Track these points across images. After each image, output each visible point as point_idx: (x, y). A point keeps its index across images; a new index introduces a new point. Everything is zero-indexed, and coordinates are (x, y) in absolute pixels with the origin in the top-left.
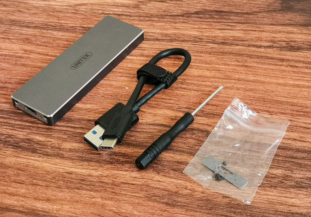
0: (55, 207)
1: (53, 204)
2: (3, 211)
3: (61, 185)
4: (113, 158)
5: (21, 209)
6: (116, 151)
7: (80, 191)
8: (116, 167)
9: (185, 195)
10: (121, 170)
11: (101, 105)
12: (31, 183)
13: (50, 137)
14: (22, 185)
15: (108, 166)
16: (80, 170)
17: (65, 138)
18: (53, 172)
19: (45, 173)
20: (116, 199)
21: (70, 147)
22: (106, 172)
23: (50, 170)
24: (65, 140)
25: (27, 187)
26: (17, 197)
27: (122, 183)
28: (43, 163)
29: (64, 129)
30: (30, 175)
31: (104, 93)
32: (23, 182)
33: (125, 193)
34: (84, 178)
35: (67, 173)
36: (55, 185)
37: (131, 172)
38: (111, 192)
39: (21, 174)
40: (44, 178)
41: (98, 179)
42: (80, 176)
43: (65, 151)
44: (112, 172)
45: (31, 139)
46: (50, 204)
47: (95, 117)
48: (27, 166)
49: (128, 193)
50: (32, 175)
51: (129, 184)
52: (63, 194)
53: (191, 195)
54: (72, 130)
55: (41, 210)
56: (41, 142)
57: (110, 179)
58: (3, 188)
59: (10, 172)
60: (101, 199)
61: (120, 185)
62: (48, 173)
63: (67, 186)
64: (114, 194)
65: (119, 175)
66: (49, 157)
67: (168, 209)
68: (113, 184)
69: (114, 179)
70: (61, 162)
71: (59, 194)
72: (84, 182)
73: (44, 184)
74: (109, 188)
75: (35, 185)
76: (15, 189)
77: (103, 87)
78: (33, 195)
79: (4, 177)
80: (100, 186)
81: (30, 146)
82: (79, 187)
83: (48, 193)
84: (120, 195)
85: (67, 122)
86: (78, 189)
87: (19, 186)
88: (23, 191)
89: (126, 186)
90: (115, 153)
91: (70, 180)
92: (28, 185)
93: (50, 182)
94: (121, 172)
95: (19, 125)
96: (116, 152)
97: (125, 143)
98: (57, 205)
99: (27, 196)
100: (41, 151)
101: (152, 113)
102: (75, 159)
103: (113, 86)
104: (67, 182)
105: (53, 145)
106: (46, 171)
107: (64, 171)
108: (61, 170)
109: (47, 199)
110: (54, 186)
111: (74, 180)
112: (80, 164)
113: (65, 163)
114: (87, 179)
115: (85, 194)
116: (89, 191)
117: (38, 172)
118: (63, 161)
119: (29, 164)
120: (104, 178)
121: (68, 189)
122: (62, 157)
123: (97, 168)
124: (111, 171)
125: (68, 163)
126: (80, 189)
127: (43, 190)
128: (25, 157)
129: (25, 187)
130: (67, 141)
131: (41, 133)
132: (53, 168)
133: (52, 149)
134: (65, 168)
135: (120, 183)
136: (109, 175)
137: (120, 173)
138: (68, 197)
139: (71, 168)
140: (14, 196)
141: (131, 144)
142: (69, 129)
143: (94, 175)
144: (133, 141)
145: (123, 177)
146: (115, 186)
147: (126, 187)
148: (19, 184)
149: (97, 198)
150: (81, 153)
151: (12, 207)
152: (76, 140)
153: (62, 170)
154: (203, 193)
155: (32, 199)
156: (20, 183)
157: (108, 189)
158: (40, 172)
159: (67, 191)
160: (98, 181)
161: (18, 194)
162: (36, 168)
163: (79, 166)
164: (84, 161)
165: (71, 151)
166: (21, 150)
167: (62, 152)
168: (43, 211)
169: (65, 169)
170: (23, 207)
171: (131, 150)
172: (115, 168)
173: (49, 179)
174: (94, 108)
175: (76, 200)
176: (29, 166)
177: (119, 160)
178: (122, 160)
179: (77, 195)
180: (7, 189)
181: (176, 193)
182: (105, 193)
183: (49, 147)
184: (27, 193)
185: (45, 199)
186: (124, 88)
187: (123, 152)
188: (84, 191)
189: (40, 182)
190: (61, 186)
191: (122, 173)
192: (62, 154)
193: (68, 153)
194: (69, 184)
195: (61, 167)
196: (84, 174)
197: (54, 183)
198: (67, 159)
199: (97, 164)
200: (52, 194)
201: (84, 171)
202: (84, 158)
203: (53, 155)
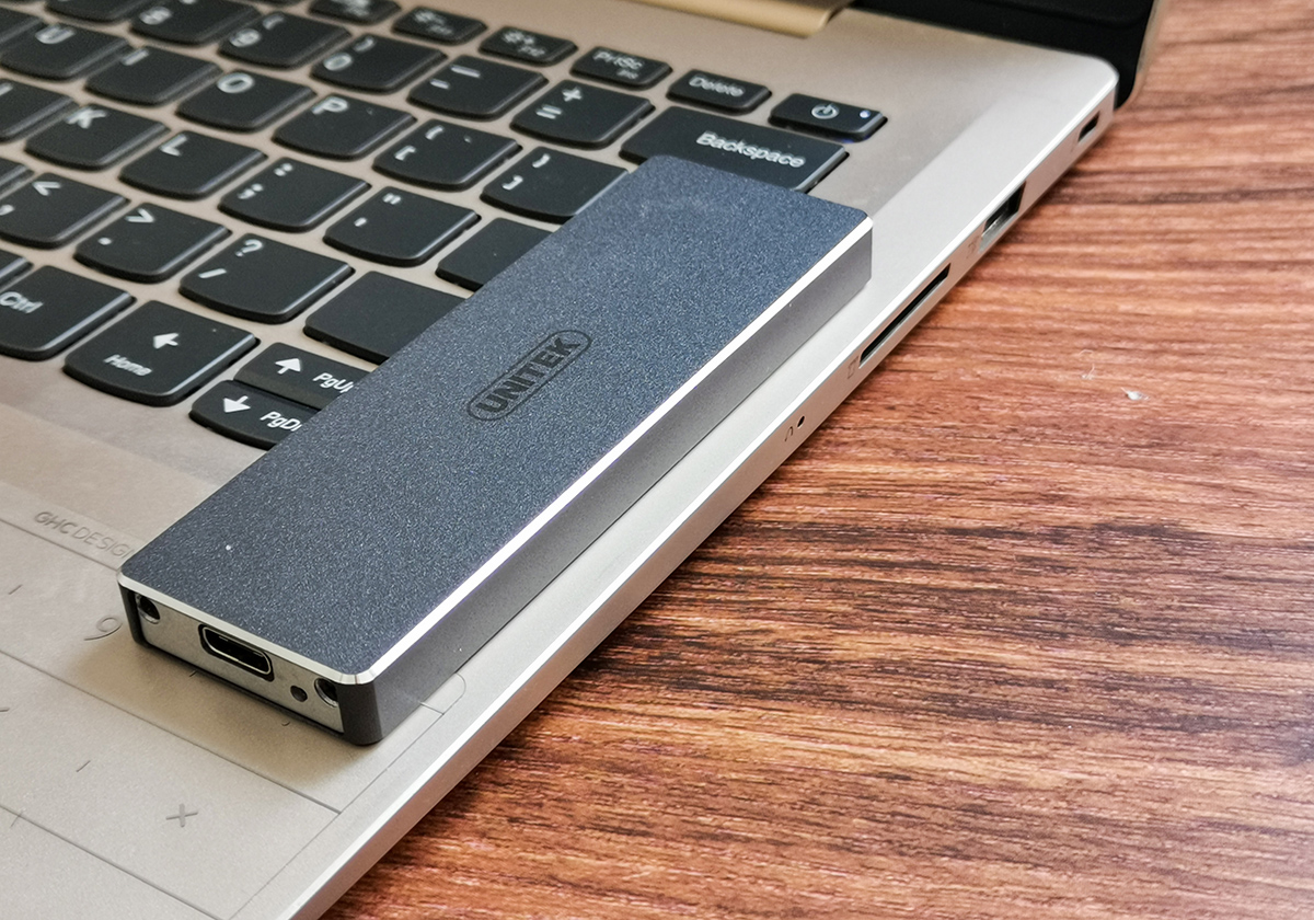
3: (857, 835)
4: (1128, 703)
6: (1140, 668)
7: (969, 863)
8: (1151, 744)
10: (1187, 762)
11: (1010, 466)
12: (690, 827)
13: (762, 613)
14: (639, 839)
15: (1103, 740)
16: (951, 760)
17: (845, 615)
18: (801, 771)
19: (761, 778)
20: (1192, 908)
21: (878, 651)
22: (1104, 770)
23: (785, 762)
24: (844, 623)
25: (670, 852)
26: (617, 899)
27: (1211, 824)
28: (741, 732)
29: (830, 572)
30: (676, 792)
31: (1017, 417)
32: (643, 828)
33: (1238, 876)
34: (980, 797)
35: (880, 775)
36: (825, 839)
37: (1249, 769)
38: (1153, 870)
39: (629, 789)
40: (758, 805)
41: (1064, 804)
42: (958, 788)
43: (851, 671)
44: (1134, 769)
45: (663, 627)
47: (989, 516)
48: (658, 748)
49: (1253, 874)
50: (689, 789)
51: (1248, 829)
52: (877, 882)
54: (876, 575)
56: (717, 635)
57: (1133, 805)
59: (568, 783)
60: (1100, 906)
61: (1195, 834)
62: (774, 776)
63: (890, 842)
64: (1169, 880)
65: (1178, 786)
66: (771, 704)
68: (1157, 828)
69: (1155, 806)
70: (836, 725)
71: (853, 881)
72: (983, 821)
73: (763, 830)
74: (1139, 849)
75: (714, 837)
77: (1007, 394)
78: (708, 889)
80: (1082, 840)
81: (661, 658)
82: (960, 847)
83: (792, 877)
84: (1212, 884)
85: (841, 542)
86: (957, 854)
87: (623, 846)
88: (650, 869)
89: (1233, 838)
90: (1136, 680)
91: (902, 809)
92: (672, 840)
93: (793, 820)
94: (1187, 771)
96: (1137, 672)
97: (1179, 630)
99: (673, 894)
100: (721, 676)
101: (1297, 500)
103: (1058, 386)
104: (887, 822)
105: (783, 648)
106: (763, 767)
107: (863, 766)
108: (845, 762)
109: (791, 906)
110: (819, 845)
111: (925, 813)
112: (948, 730)
113: (860, 728)
114: (998, 806)
115: (1002, 883)
116: (1021, 866)
117: (720, 776)
118: (849, 717)
119: (667, 739)
120: (1095, 798)
121: (902, 854)
122: (841, 700)
123: (1044, 749)
124: (1127, 763)
125: (883, 728)
126: (968, 858)
127: (760, 860)
128: (639, 709)
129: (659, 850)
130: (856, 627)
131: (711, 596)
132: (800, 753)
133: (779, 665)
134: (867, 751)
135: (1193, 825)
136: (1124, 782)
137: (1184, 773)
138: (908, 899)
139: (902, 753)
140: (601, 893)
141: (1218, 635)
143: (1035, 786)
144: (1222, 622)
145: (1209, 796)
146: (1171, 837)
147: (1236, 847)
148: (624, 838)
149: (1080, 900)
150: (940, 678)
152: (907, 622)
153: (852, 761)
155: (708, 908)
156: (629, 833)
157: (1133, 855)
158: (734, 776)
159: (895, 868)
160: (1066, 812)
161: (623, 887)
162: (704, 757)
163: (940, 740)
164: (964, 715)
165: (887, 672)
166: (613, 681)
167: (838, 678)
169: (869, 758)
171: (1222, 664)
172: (1152, 750)
173: (786, 810)
174: (972, 479)
175: (958, 911)
176: (669, 748)
177: (1166, 710)
178: (1182, 712)
179: (959, 887)
180: (561, 861)
182: (1123, 877)
183: (765, 659)
184: (673, 878)
185: (780, 907)
186: (1116, 395)
187: (1179, 672)
188: (992, 867)
189: (737, 825)
190: (857, 840)
191: (1198, 776)
192: (840, 688)
193: (873, 681)
194: (902, 829)
195: (846, 748)
196: (981, 781)
197: (818, 824)
198: (868, 707)
199: (1042, 732)
200: (814, 881)
201: (975, 766)
202: (966, 701)
203: (787, 691)
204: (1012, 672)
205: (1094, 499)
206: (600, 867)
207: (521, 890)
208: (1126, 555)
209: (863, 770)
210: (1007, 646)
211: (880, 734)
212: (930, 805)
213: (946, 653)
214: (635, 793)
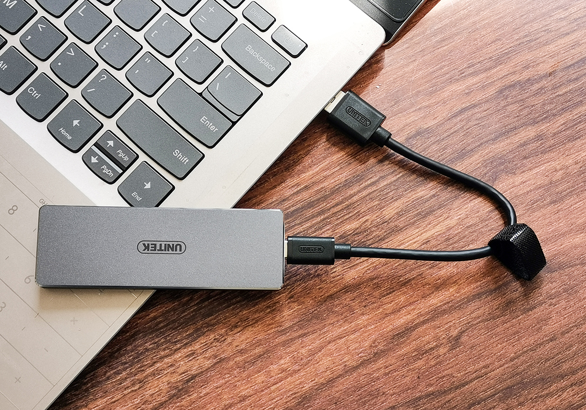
0: (451, 290)
1: (446, 288)
2: (406, 334)
5: (422, 319)
9: (562, 178)
12: (400, 283)
14: (394, 293)
16: (432, 230)
17: (379, 204)
22: (462, 212)
24: (381, 207)
25: (402, 292)
26: (403, 310)
29: (364, 193)
30: (389, 277)
32: (392, 290)
34: (446, 236)
41: (462, 226)
43: (394, 220)
44: (467, 208)
45: (343, 234)
46: (443, 291)
48: (375, 268)
50: (391, 274)
52: (445, 270)
53: (567, 174)
54: (374, 188)
55: (442, 303)
56: (358, 229)
57: (473, 217)
58: (379, 312)
59: (366, 290)
61: (489, 217)
65: (478, 206)
66: (387, 240)
67: (560, 207)
68: (482, 220)
69: (477, 215)
72: (451, 242)
75: (407, 282)
76: (393, 303)
79: (366, 299)
80: (471, 233)
87: (392, 297)
88: (402, 299)
92: (399, 289)
93: (418, 267)
95: (311, 227)
98: (451, 287)
99: (412, 301)
101: (439, 103)
102: (415, 222)
105: (375, 223)
107: (418, 244)
112: (426, 223)
114: (450, 236)
119: (375, 265)
120: (465, 220)
122: (399, 229)
123: (447, 214)
124: (464, 207)
129: (400, 293)
130: (384, 207)
133: (378, 228)
134: (416, 240)
135: (487, 214)
136: (467, 213)
139: (422, 235)
140: (399, 311)
142: (369, 190)
143: (453, 226)
146: (486, 221)
148: (390, 295)
150: (413, 210)
151: (410, 323)
153: (415, 244)
154: (576, 163)
155: (421, 300)
156: (390, 293)
158: (397, 265)
161: (401, 306)
163: (426, 226)
164: (425, 216)
165: (401, 215)
167: (393, 224)
168: (445, 304)
169: (418, 241)
170: (421, 315)
173: (414, 266)
175: (464, 266)
176: (377, 267)
180: (384, 309)
181: (551, 183)
183: (374, 229)
184: (409, 297)
185: (433, 289)
192: (396, 226)
196: (443, 231)
197: (423, 265)
198: (406, 228)
199: (443, 210)
200: (434, 279)
201: (438, 228)
202: (423, 212)
203: (387, 235)
204: (425, 198)
205: (398, 131)
206: (393, 305)
207: (384, 321)
208: (419, 146)
209: (419, 245)
210: (418, 191)
211: (414, 233)
212: (438, 245)
213: (408, 202)
214: (382, 283)
